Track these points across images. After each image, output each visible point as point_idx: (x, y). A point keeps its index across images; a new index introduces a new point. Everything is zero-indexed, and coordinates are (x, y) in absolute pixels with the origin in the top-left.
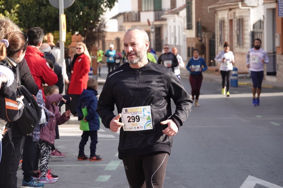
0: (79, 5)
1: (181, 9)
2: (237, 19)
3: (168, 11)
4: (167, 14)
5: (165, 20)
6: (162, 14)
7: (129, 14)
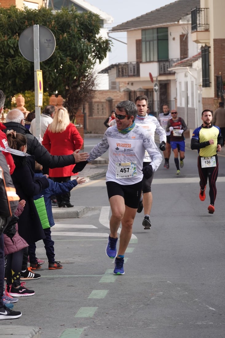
0: (58, 55)
1: (195, 59)
3: (176, 61)
4: (176, 66)
5: (174, 74)
6: (168, 66)
7: (124, 66)
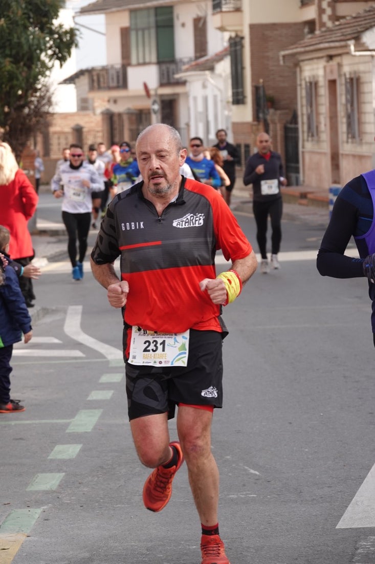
1: (219, 58)
2: (346, 79)
3: (188, 62)
4: (187, 70)
5: (183, 83)
6: (175, 71)
7: (101, 73)
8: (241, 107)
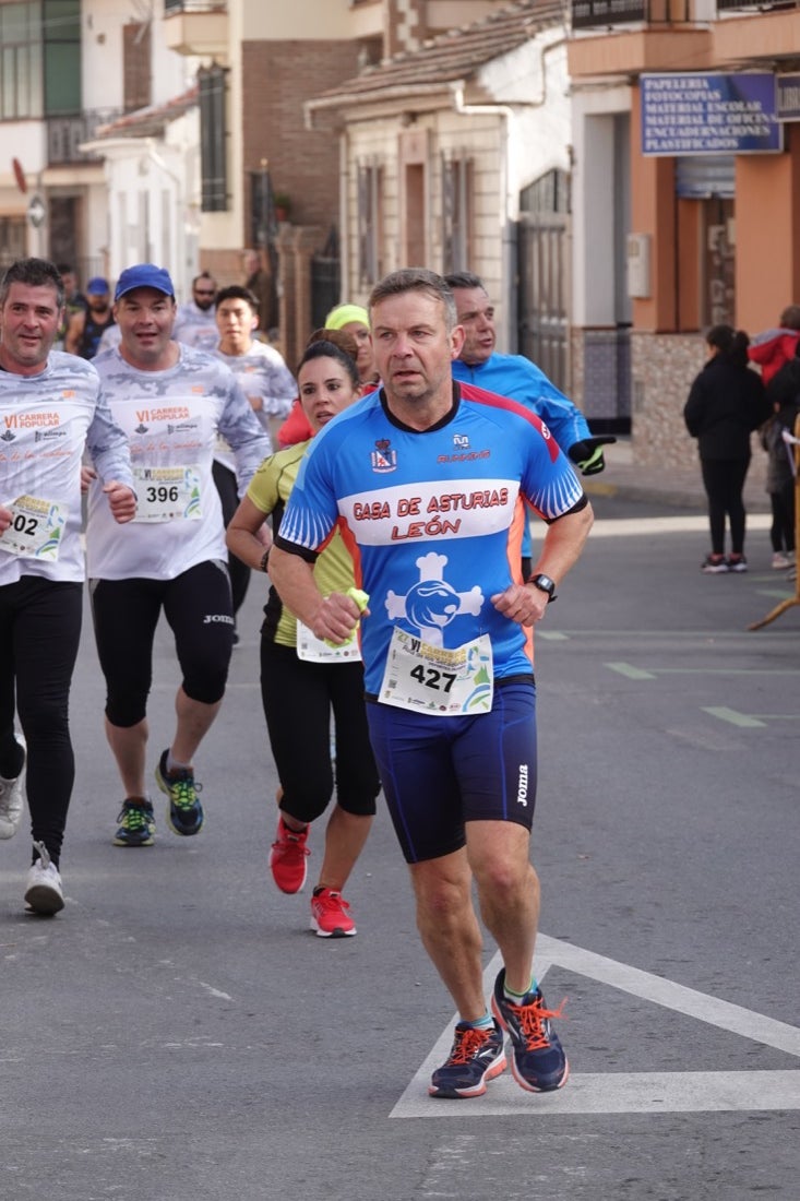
1: (176, 110)
2: (444, 163)
3: (109, 119)
4: (106, 135)
5: (98, 162)
6: (81, 137)
8: (220, 216)
